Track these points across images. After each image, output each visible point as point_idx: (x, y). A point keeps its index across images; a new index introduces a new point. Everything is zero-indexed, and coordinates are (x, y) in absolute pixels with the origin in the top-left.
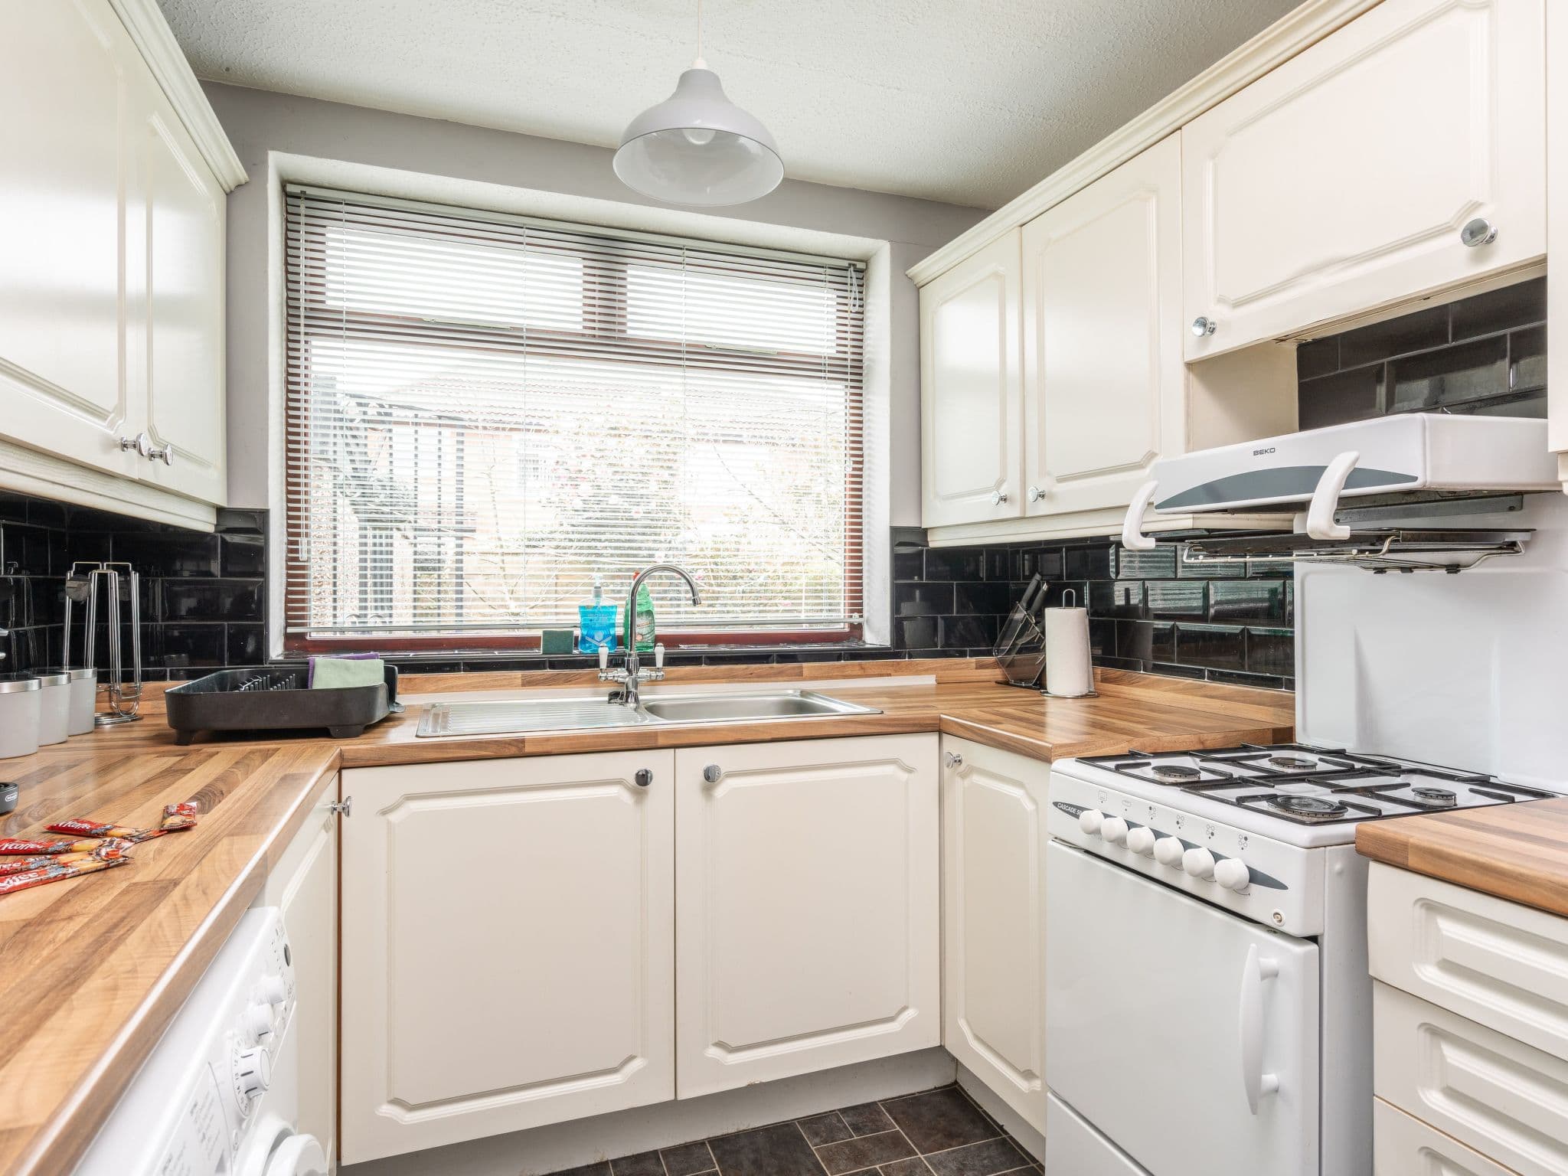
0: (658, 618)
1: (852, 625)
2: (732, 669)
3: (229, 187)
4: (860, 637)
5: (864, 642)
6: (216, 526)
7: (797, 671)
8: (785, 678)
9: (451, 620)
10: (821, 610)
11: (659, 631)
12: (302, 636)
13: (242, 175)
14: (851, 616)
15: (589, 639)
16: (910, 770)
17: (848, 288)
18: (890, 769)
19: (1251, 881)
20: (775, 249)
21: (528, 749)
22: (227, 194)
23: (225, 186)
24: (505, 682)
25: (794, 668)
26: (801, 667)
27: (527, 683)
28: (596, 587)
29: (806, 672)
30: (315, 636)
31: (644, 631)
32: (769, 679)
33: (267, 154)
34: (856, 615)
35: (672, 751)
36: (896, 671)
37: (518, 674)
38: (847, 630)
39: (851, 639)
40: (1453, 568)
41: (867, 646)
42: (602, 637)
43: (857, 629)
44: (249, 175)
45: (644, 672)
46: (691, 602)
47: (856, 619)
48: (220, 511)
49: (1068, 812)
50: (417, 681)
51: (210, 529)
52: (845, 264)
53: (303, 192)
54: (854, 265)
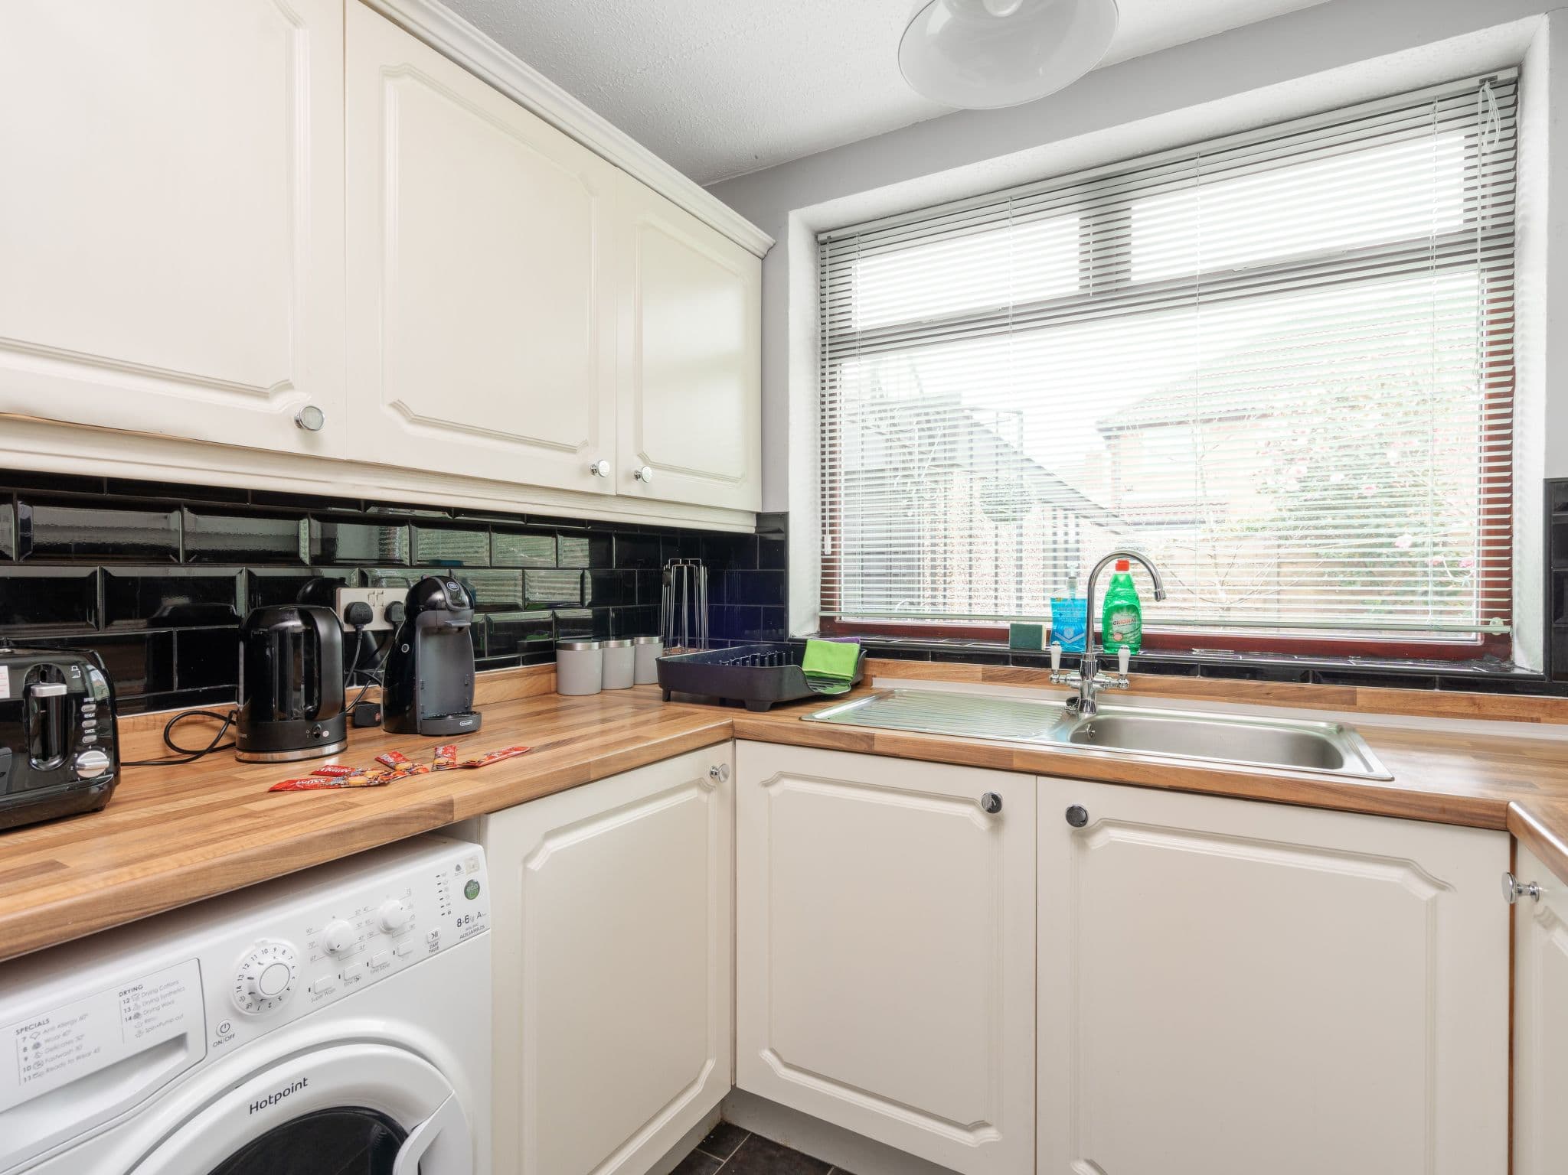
0: (1145, 614)
1: (1488, 637)
2: (1238, 685)
3: (763, 253)
4: (1507, 655)
5: (1513, 663)
6: (756, 528)
7: (1346, 697)
8: (1324, 705)
9: (928, 610)
10: (1426, 612)
11: (1146, 630)
12: (833, 618)
13: (769, 240)
14: (1487, 623)
15: (1058, 636)
16: (1441, 886)
17: (1479, 119)
18: (1395, 874)
20: (1338, 108)
21: (877, 748)
22: (762, 259)
23: (758, 253)
24: (966, 675)
25: (1340, 692)
26: (1354, 693)
27: (988, 678)
28: (1070, 578)
29: (1361, 700)
30: (846, 619)
31: (1125, 629)
32: (1297, 704)
33: (787, 215)
34: (1498, 620)
35: (1034, 777)
36: (1551, 716)
37: (979, 668)
38: (1479, 643)
39: (1487, 657)
41: (1517, 671)
42: (1072, 633)
43: (1499, 645)
44: (774, 238)
45: (1101, 677)
46: (1153, 596)
47: (1497, 626)
48: (760, 517)
50: (890, 665)
51: (752, 531)
52: (1475, 82)
53: (829, 237)
54: (1490, 79)
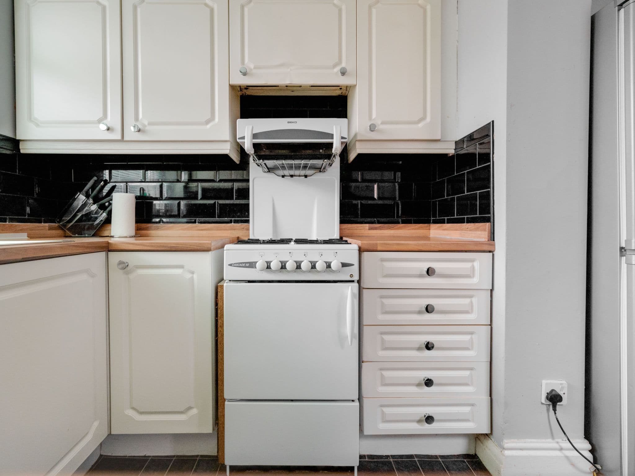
19: (342, 267)
40: (306, 176)
49: (240, 267)
